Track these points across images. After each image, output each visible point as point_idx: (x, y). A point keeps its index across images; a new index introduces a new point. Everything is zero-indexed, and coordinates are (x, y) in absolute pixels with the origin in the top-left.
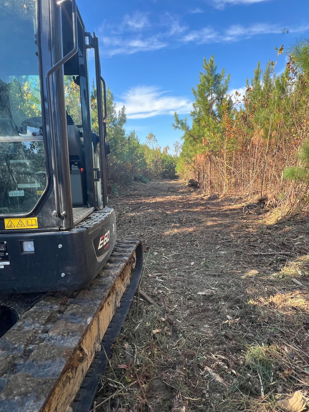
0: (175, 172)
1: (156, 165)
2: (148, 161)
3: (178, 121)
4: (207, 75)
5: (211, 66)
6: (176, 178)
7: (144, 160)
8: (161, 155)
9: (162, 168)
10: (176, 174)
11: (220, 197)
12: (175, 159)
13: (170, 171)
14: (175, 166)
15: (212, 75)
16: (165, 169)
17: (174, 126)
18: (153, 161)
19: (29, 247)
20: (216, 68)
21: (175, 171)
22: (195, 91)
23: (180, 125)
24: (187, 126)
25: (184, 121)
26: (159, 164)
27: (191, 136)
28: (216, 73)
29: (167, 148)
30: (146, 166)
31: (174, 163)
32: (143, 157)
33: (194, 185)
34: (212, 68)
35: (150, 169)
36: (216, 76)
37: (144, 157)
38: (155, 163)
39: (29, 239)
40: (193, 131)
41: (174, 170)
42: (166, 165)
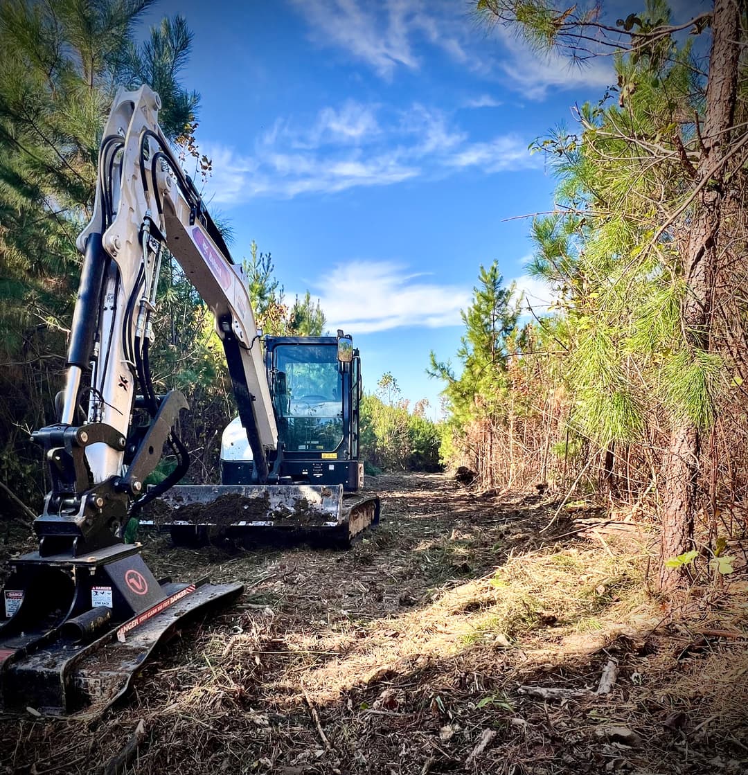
0: (438, 457)
1: (396, 441)
2: (379, 432)
3: (435, 365)
4: (484, 291)
5: (493, 277)
6: (440, 469)
7: (371, 429)
8: (409, 419)
9: (410, 447)
10: (440, 462)
11: (500, 493)
12: (438, 428)
13: (426, 454)
14: (439, 444)
15: (494, 291)
16: (415, 450)
17: (429, 373)
18: (390, 432)
19: (331, 467)
20: (501, 280)
21: (438, 455)
22: (465, 317)
23: (438, 372)
24: (451, 372)
25: (446, 366)
26: (403, 439)
27: (458, 390)
28: (502, 288)
29: (422, 405)
30: (376, 441)
31: (436, 438)
32: (369, 422)
33: (465, 476)
34: (495, 280)
35: (383, 448)
36: (501, 293)
37: (372, 423)
38: (395, 435)
39: (331, 464)
40: (460, 383)
41: (436, 454)
42: (419, 442)
